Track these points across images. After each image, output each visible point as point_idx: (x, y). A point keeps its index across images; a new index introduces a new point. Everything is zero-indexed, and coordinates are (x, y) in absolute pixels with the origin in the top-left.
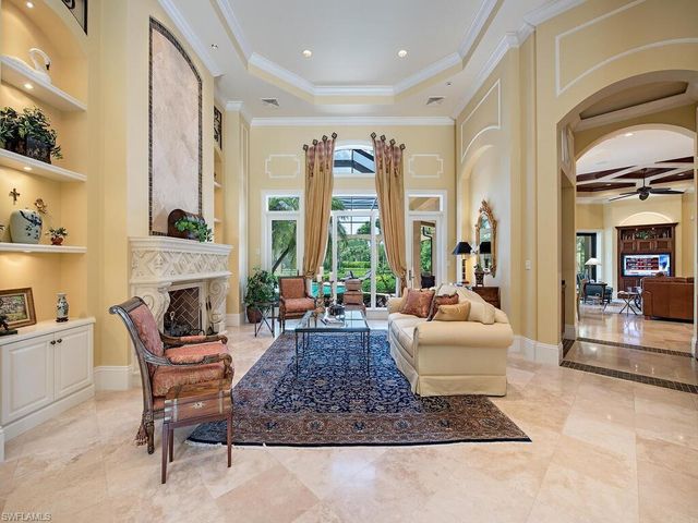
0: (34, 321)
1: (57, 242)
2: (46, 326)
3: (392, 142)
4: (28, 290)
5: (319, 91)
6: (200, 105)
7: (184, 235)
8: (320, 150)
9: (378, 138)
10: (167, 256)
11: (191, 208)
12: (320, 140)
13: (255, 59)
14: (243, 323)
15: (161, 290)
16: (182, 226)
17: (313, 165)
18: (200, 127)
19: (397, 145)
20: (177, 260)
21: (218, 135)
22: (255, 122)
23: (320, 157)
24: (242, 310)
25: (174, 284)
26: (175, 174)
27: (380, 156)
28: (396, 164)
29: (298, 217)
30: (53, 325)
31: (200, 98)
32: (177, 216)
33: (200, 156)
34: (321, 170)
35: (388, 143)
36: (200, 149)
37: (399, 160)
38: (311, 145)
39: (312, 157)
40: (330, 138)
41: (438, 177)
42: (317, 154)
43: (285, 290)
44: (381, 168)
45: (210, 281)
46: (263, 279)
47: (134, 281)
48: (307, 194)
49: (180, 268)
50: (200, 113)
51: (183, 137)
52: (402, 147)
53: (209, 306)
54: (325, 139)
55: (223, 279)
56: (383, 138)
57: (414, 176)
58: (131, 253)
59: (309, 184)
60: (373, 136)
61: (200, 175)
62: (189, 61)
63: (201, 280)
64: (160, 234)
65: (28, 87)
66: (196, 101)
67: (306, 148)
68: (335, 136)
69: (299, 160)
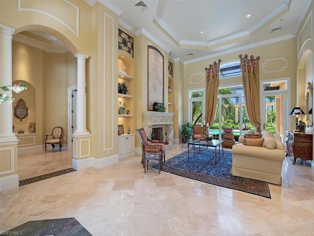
0: (123, 133)
1: (128, 114)
2: (126, 134)
3: (252, 57)
4: (122, 125)
5: (210, 44)
6: (163, 65)
7: (157, 110)
8: (213, 69)
9: (243, 57)
10: (151, 117)
11: (160, 101)
12: (213, 64)
13: (182, 42)
14: (180, 143)
15: (150, 127)
16: (156, 107)
17: (209, 76)
18: (163, 73)
19: (255, 58)
20: (154, 118)
21: (171, 72)
22: (185, 63)
23: (213, 72)
24: (180, 137)
25: (154, 125)
26: (155, 91)
27: (245, 65)
28: (254, 68)
29: (203, 99)
30: (127, 135)
31: (163, 63)
32: (155, 104)
33: (163, 83)
34: (213, 77)
35: (249, 58)
36: (163, 80)
37: (256, 65)
38: (208, 67)
39: (209, 73)
40: (218, 62)
41: (283, 70)
42: (211, 71)
43: (195, 131)
44: (245, 71)
45: (166, 125)
46: (188, 126)
47: (144, 124)
48: (207, 89)
49: (155, 121)
50: (163, 68)
51: (158, 78)
52: (258, 58)
53: (166, 134)
54: (215, 63)
55: (170, 125)
56: (246, 56)
57: (266, 72)
58: (143, 116)
59: (208, 85)
60: (240, 56)
61: (163, 89)
62: (159, 52)
63: (163, 125)
64: (151, 110)
65: (122, 77)
66: (162, 64)
67: (206, 69)
68: (220, 61)
69: (203, 75)
